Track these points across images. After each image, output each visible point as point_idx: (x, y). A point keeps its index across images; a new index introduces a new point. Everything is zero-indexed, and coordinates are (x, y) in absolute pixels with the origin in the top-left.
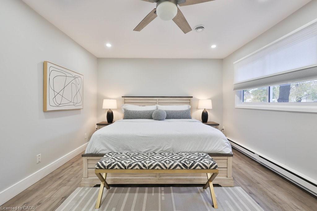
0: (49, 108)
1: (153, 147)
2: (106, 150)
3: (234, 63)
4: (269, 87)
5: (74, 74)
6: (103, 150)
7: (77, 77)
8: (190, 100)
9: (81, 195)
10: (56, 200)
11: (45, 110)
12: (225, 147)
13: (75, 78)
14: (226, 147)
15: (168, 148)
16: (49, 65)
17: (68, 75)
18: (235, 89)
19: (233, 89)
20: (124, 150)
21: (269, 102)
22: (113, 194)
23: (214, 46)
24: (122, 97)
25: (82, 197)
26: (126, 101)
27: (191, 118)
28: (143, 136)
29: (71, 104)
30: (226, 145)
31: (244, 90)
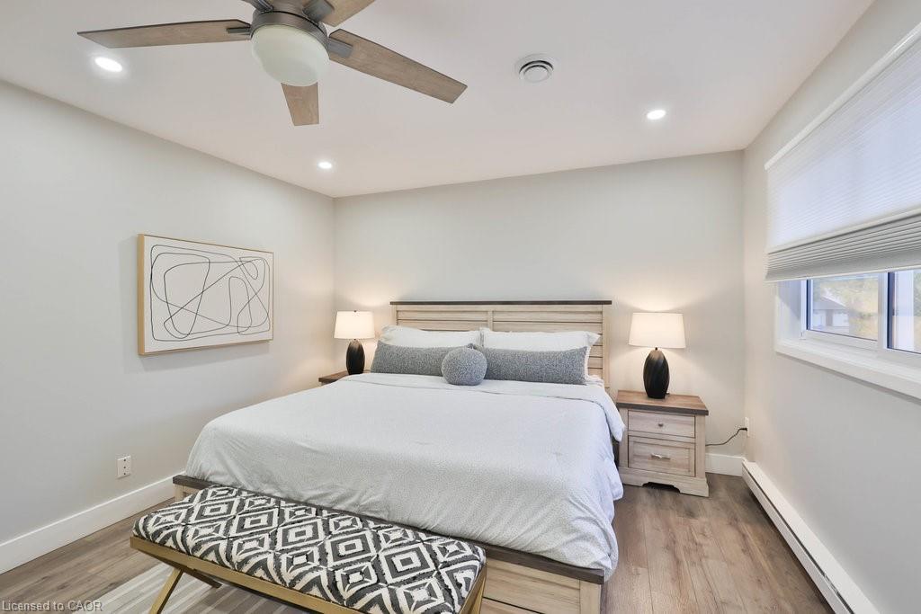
0: (150, 346)
1: (334, 487)
2: (223, 474)
3: (767, 166)
4: (891, 277)
5: (237, 254)
6: (216, 473)
7: (249, 259)
8: (601, 313)
9: (142, 591)
10: (97, 587)
11: (141, 353)
12: (573, 536)
13: (241, 263)
14: (577, 539)
15: (373, 499)
16: (148, 243)
17: (213, 258)
18: (772, 273)
19: (765, 274)
20: (265, 482)
21: (889, 345)
22: (210, 609)
23: (656, 115)
24: (392, 303)
25: (141, 595)
26: (401, 316)
27: (581, 383)
28: (308, 446)
29: (228, 330)
30: (575, 531)
31: (811, 278)
